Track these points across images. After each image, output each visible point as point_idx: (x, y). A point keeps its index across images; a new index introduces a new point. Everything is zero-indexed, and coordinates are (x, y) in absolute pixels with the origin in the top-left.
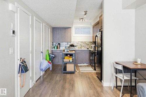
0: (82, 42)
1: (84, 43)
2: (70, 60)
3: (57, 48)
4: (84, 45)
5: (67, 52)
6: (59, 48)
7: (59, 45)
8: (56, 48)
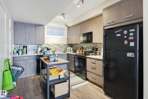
0: (56, 45)
1: (58, 45)
2: (59, 76)
3: (23, 53)
4: (59, 48)
5: (55, 61)
6: (25, 53)
7: (25, 48)
8: (20, 54)
